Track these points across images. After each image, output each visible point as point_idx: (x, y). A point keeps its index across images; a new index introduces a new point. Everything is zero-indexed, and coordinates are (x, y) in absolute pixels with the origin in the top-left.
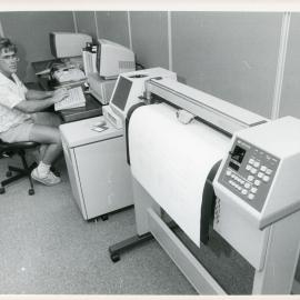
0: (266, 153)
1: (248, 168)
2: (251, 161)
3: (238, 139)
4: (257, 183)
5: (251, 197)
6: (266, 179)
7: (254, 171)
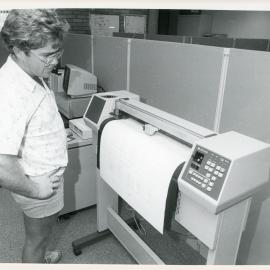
0: (220, 157)
1: (206, 167)
2: (209, 163)
3: (197, 146)
4: (214, 178)
5: (209, 189)
6: (221, 175)
7: (211, 170)
